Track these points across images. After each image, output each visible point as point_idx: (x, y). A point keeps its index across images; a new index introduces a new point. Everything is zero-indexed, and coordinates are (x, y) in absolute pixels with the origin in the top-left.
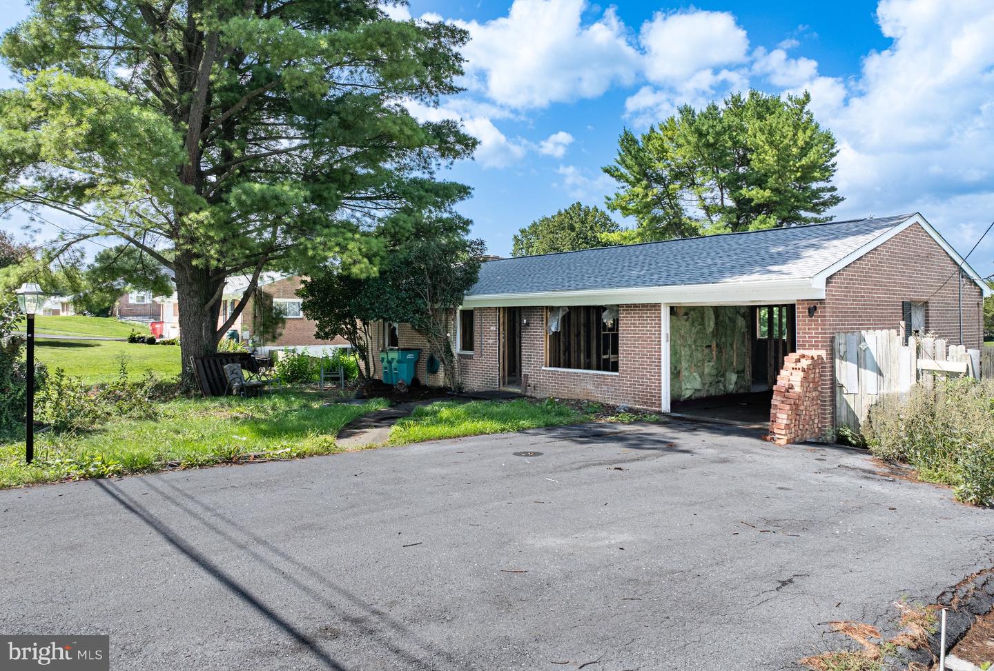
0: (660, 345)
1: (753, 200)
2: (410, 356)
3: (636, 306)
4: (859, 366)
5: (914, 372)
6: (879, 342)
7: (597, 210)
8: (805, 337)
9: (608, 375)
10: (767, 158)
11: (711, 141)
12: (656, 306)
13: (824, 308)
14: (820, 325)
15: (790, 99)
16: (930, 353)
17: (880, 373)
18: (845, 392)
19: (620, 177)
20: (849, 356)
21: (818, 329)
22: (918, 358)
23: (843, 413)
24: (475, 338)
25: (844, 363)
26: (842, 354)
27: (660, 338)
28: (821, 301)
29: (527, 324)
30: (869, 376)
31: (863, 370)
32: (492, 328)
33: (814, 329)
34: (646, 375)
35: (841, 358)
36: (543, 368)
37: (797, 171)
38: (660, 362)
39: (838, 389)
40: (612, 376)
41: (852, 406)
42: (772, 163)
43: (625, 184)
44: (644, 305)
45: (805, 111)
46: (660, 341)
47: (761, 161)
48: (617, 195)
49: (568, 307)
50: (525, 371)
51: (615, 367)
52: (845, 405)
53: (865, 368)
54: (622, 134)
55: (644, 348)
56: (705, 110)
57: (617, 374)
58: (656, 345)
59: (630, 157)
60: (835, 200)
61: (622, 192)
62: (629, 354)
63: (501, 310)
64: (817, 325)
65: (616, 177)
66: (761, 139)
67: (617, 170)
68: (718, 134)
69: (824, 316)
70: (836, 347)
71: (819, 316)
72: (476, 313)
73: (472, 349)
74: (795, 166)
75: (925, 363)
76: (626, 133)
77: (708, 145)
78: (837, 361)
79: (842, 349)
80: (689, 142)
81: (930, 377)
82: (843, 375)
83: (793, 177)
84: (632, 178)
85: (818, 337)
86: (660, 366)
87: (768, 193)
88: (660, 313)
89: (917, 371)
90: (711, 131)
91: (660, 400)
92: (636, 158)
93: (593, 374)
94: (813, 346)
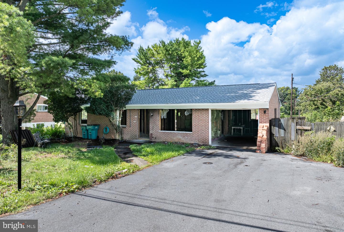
0: (209, 122)
1: (183, 73)
2: (96, 127)
3: (199, 109)
4: (279, 128)
5: (296, 130)
6: (285, 121)
7: (120, 73)
8: (262, 120)
9: (188, 133)
10: (188, 60)
11: (171, 53)
12: (207, 110)
13: (268, 111)
14: (267, 116)
15: (195, 42)
16: (300, 124)
17: (285, 130)
18: (275, 136)
19: (138, 62)
20: (276, 125)
21: (266, 117)
22: (297, 126)
23: (274, 142)
24: (127, 120)
25: (274, 127)
26: (274, 125)
27: (209, 120)
28: (268, 109)
29: (153, 115)
30: (282, 131)
31: (280, 129)
32: (135, 117)
33: (265, 117)
34: (203, 133)
35: (274, 126)
36: (159, 131)
37: (198, 65)
38: (209, 128)
39: (272, 135)
40: (189, 133)
41: (277, 140)
42: (189, 62)
43: (140, 65)
44: (202, 109)
45: (199, 46)
46: (209, 121)
47: (186, 61)
48: (138, 68)
49: (169, 109)
50: (151, 132)
51: (191, 130)
52: (274, 140)
53: (281, 129)
54: (140, 47)
55: (203, 123)
56: (169, 42)
57: (192, 132)
58: (207, 122)
59: (142, 55)
60: (205, 75)
61: (140, 67)
62: (196, 126)
63: (139, 110)
64: (266, 116)
65: (136, 62)
66: (187, 54)
67: (137, 60)
68: (173, 51)
69: (268, 113)
70: (272, 123)
71: (267, 113)
72: (128, 111)
73: (126, 124)
74: (197, 63)
75: (299, 127)
76: (141, 47)
77: (169, 54)
78: (272, 127)
79: (274, 123)
80: (163, 53)
81: (300, 131)
82: (274, 131)
83: (196, 67)
84: (142, 63)
85: (266, 120)
86: (209, 129)
87: (188, 71)
88: (209, 112)
89: (297, 129)
90: (171, 50)
91: (209, 141)
92: (144, 56)
93: (182, 133)
94: (265, 122)
